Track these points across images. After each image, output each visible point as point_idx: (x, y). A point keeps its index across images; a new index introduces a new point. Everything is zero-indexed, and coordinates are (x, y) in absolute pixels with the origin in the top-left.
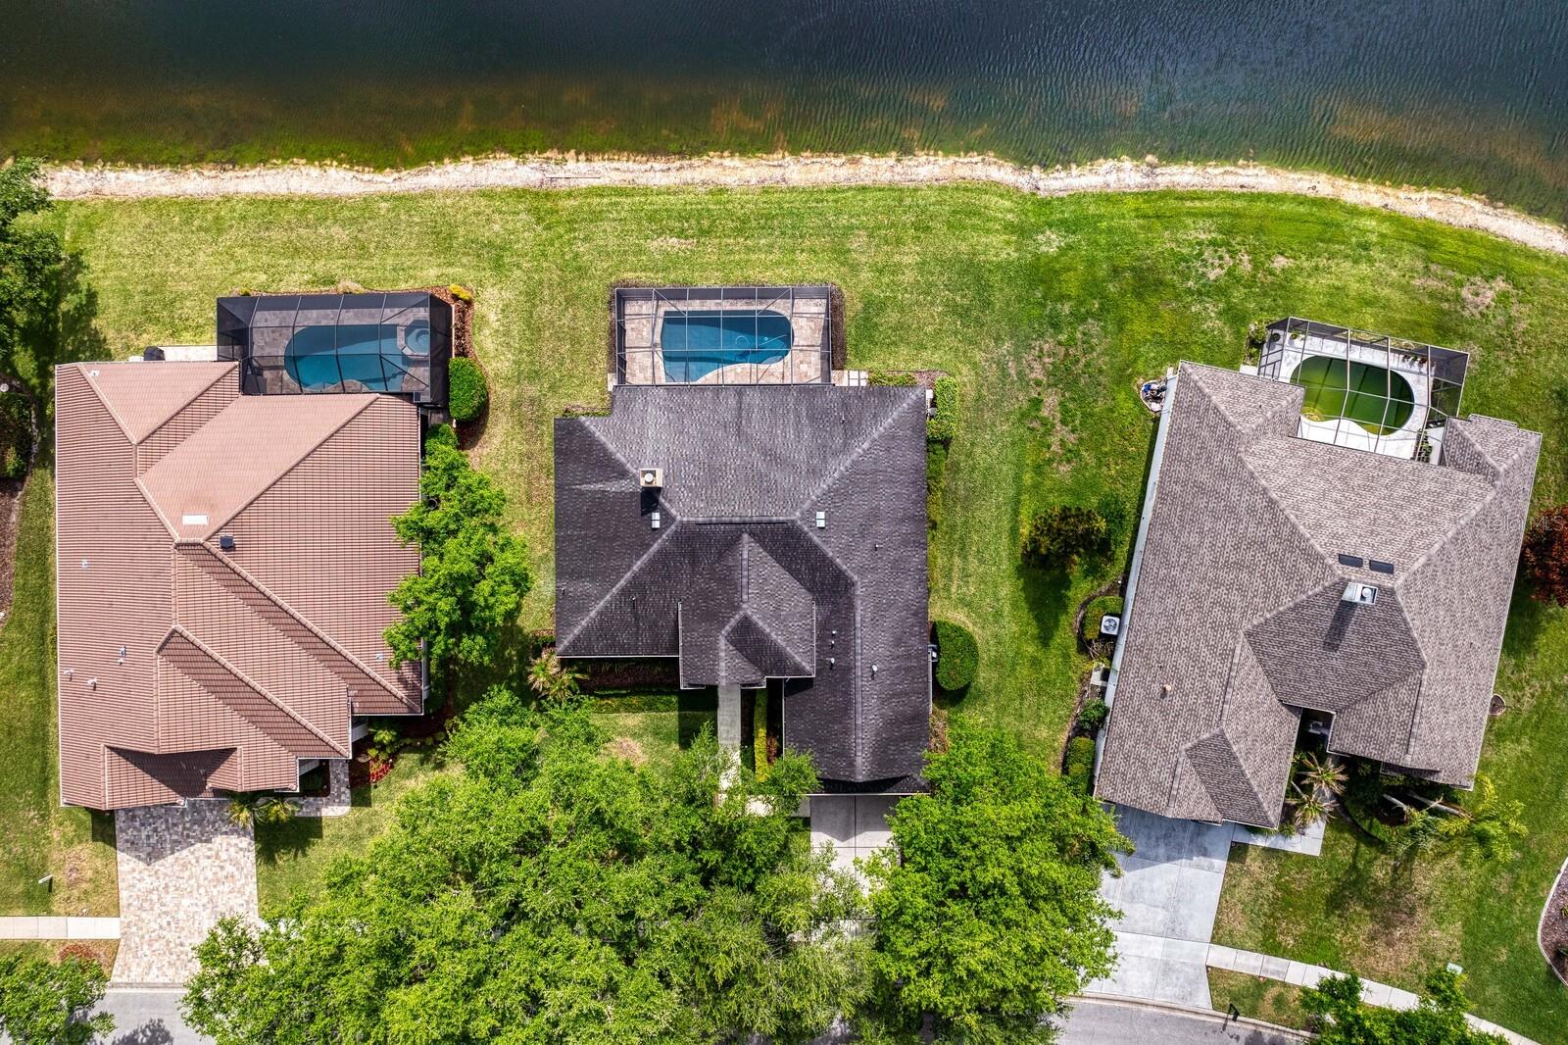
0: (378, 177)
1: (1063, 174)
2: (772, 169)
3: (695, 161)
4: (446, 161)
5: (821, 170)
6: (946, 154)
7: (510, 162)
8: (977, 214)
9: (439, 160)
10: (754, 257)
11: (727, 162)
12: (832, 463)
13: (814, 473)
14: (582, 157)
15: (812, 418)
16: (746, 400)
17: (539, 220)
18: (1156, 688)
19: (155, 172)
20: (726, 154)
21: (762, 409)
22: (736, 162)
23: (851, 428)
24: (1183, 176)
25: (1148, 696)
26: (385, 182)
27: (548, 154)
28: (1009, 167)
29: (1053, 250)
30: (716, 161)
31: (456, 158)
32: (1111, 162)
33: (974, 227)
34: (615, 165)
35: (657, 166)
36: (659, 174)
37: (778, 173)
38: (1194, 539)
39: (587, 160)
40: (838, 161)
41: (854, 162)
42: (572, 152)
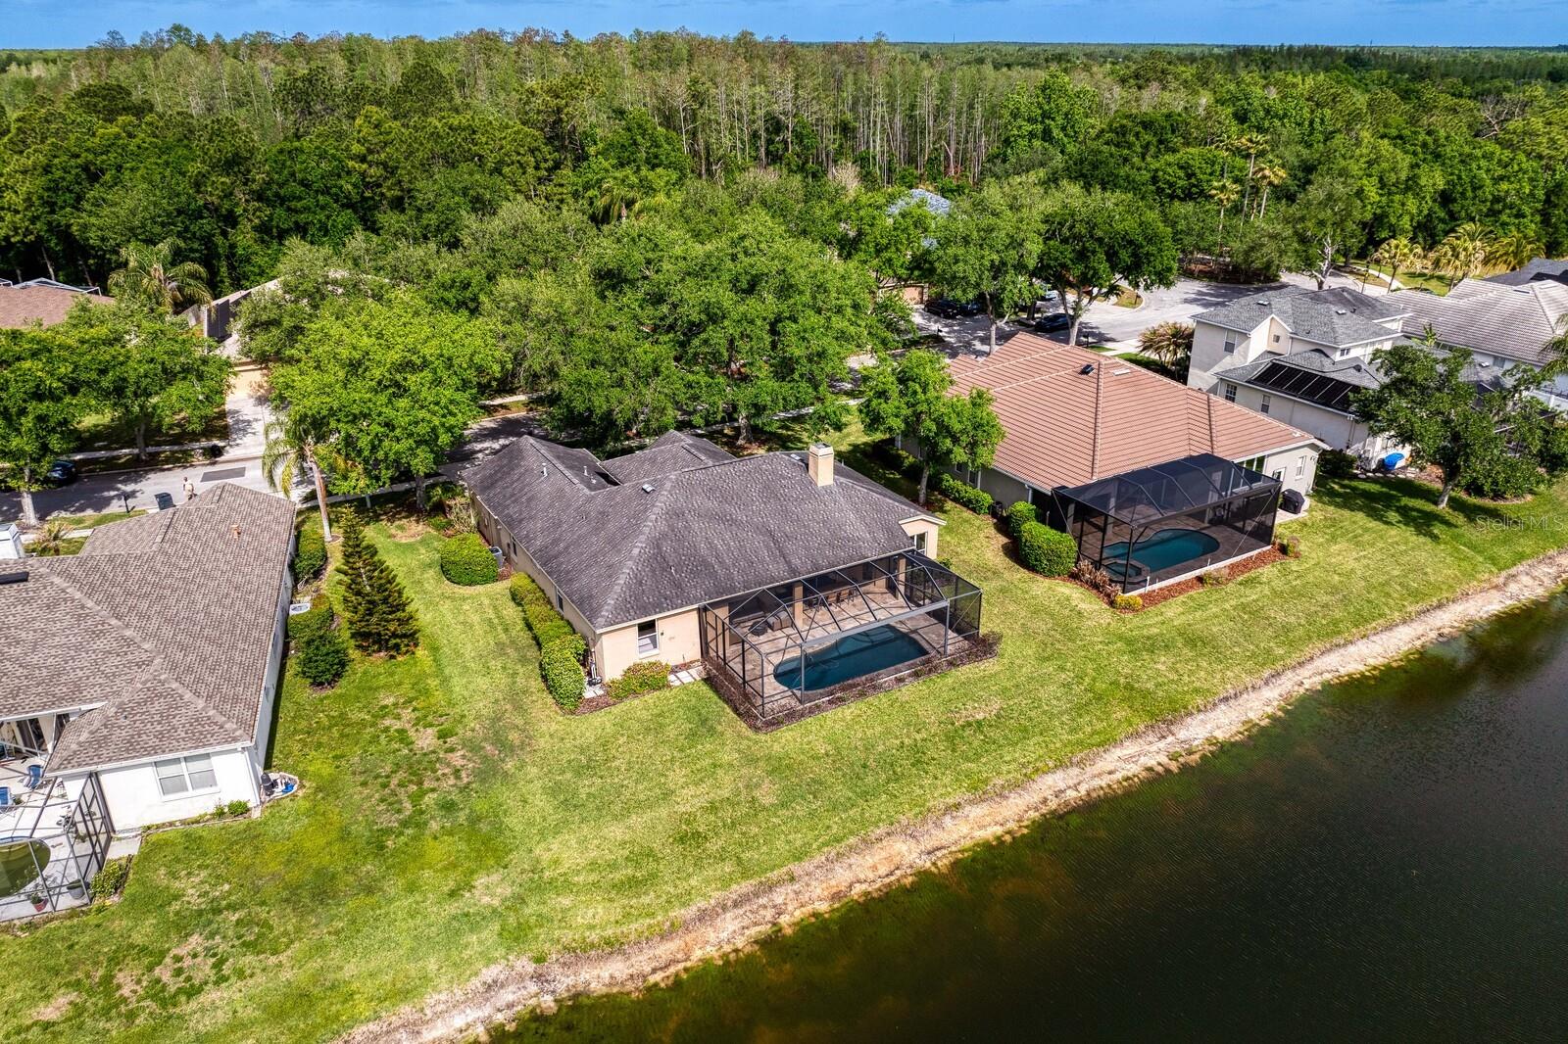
0: (1321, 679)
1: (500, 1018)
2: (937, 844)
3: (1034, 815)
4: (1281, 714)
5: (874, 868)
6: (706, 962)
7: (1220, 736)
8: (618, 887)
10: (879, 729)
11: (999, 830)
12: (663, 526)
13: (676, 514)
15: (704, 563)
16: (783, 567)
17: (1131, 688)
18: (245, 538)
20: (1008, 838)
21: (762, 562)
22: (990, 832)
23: (658, 562)
26: (1311, 679)
28: (597, 988)
29: (480, 881)
30: (1012, 825)
31: (1276, 720)
33: (613, 866)
35: (1073, 794)
36: (1063, 785)
37: (928, 843)
40: (858, 889)
41: (836, 896)
42: (1173, 769)
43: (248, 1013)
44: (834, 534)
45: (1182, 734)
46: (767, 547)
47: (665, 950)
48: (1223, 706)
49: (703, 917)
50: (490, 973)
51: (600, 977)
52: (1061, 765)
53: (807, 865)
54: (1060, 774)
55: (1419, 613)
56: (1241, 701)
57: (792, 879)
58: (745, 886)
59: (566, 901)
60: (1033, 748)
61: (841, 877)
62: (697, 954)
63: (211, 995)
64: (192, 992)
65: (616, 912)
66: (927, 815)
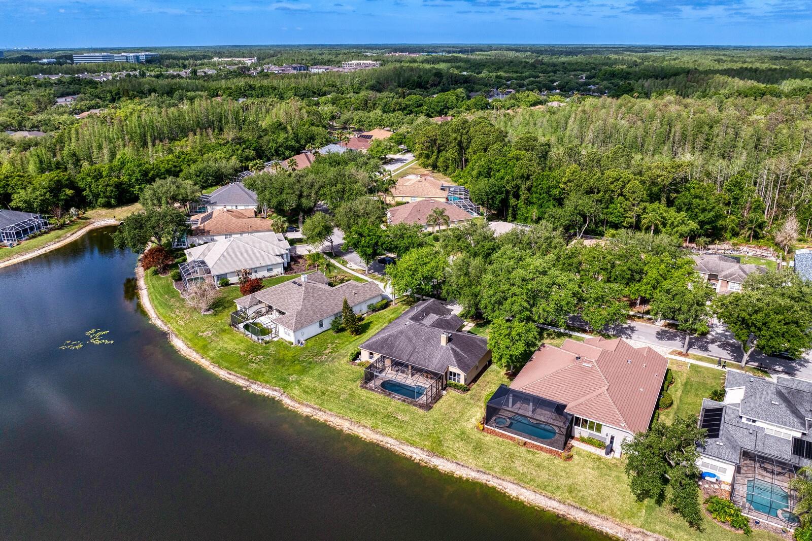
0: (495, 485)
1: (271, 395)
3: (375, 441)
4: (465, 479)
5: (337, 422)
6: (297, 411)
7: (440, 468)
8: (304, 391)
9: (467, 480)
10: (378, 403)
11: (365, 437)
12: (396, 333)
13: (401, 332)
14: (413, 459)
15: (393, 347)
16: (407, 358)
17: (440, 441)
18: (356, 295)
19: (597, 528)
20: (363, 439)
21: (405, 354)
22: (361, 435)
23: (385, 340)
24: (241, 382)
25: (359, 296)
26: (493, 482)
27: (425, 465)
28: (284, 402)
29: (294, 376)
30: (368, 439)
31: (461, 478)
32: (255, 392)
33: (308, 388)
34: (403, 452)
35: (389, 445)
36: (390, 442)
37: (352, 428)
38: (324, 307)
39: (411, 457)
40: (330, 423)
41: (325, 420)
42: (415, 461)
43: (253, 370)
44: (428, 359)
45: (432, 459)
46: (410, 352)
47: (297, 405)
48: (455, 464)
49: (307, 406)
50: (277, 388)
51: (286, 401)
52: (396, 439)
53: (329, 412)
54: (394, 441)
55: (569, 504)
56: (462, 468)
57: (325, 412)
58: (317, 406)
59: (297, 387)
60: (396, 432)
61: (332, 419)
62: (298, 409)
63: (254, 365)
64: (253, 362)
65: (298, 394)
66: (358, 423)
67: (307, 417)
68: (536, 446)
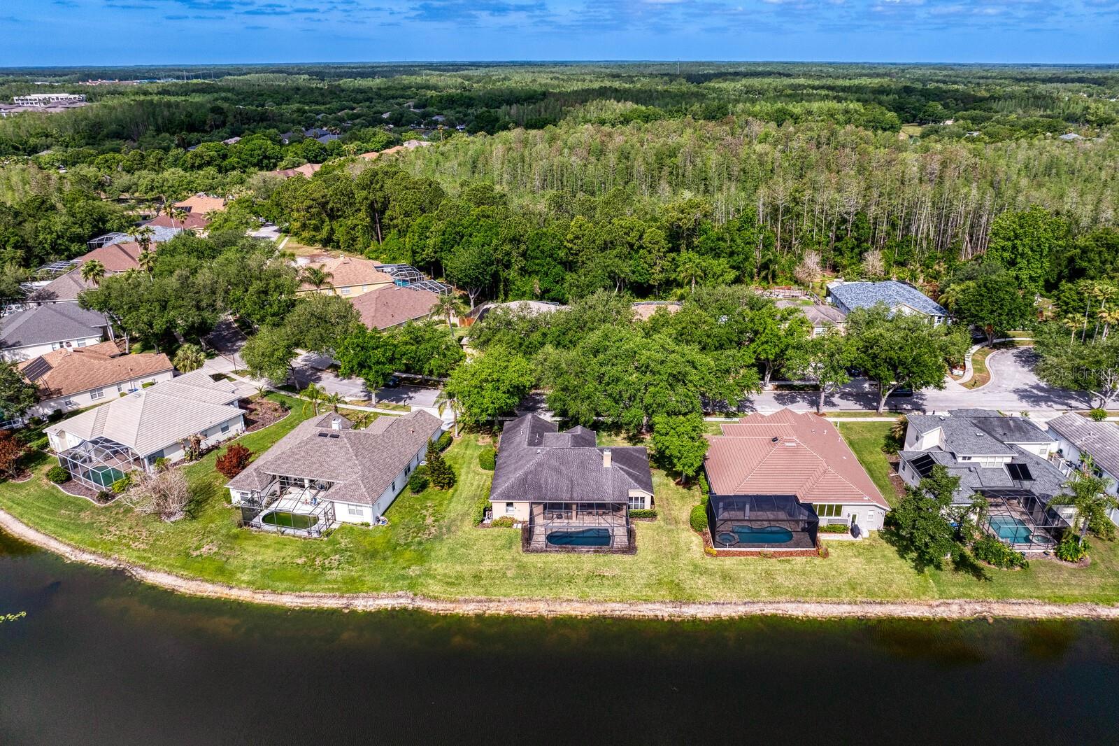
0: (774, 612)
1: (396, 605)
2: (554, 609)
3: (596, 614)
4: (737, 618)
5: (528, 608)
6: (458, 614)
7: (699, 615)
8: (447, 583)
9: (741, 618)
10: (565, 565)
11: (579, 613)
12: (533, 468)
13: (540, 464)
14: (660, 617)
15: (540, 487)
16: (569, 495)
17: (678, 585)
18: (415, 434)
19: (903, 615)
20: (580, 617)
21: (562, 491)
22: (573, 613)
23: (523, 481)
24: (331, 603)
26: (769, 610)
27: (680, 619)
28: (425, 608)
29: (413, 567)
30: (585, 614)
31: (732, 619)
32: (368, 610)
33: (450, 577)
34: (642, 614)
35: (618, 613)
36: (617, 608)
39: (657, 616)
40: (518, 612)
41: (509, 612)
42: (666, 620)
43: (339, 579)
44: (598, 488)
45: (683, 610)
46: (567, 487)
47: (449, 606)
48: (713, 606)
49: (466, 601)
50: (400, 593)
51: (427, 606)
52: (621, 601)
53: (506, 599)
54: (620, 605)
55: (862, 603)
56: (724, 607)
57: (499, 601)
58: (483, 597)
59: (431, 582)
60: (616, 592)
61: (516, 606)
62: (457, 611)
63: (334, 572)
64: (330, 569)
65: (442, 590)
66: (557, 599)
67: (478, 616)
68: (783, 552)
